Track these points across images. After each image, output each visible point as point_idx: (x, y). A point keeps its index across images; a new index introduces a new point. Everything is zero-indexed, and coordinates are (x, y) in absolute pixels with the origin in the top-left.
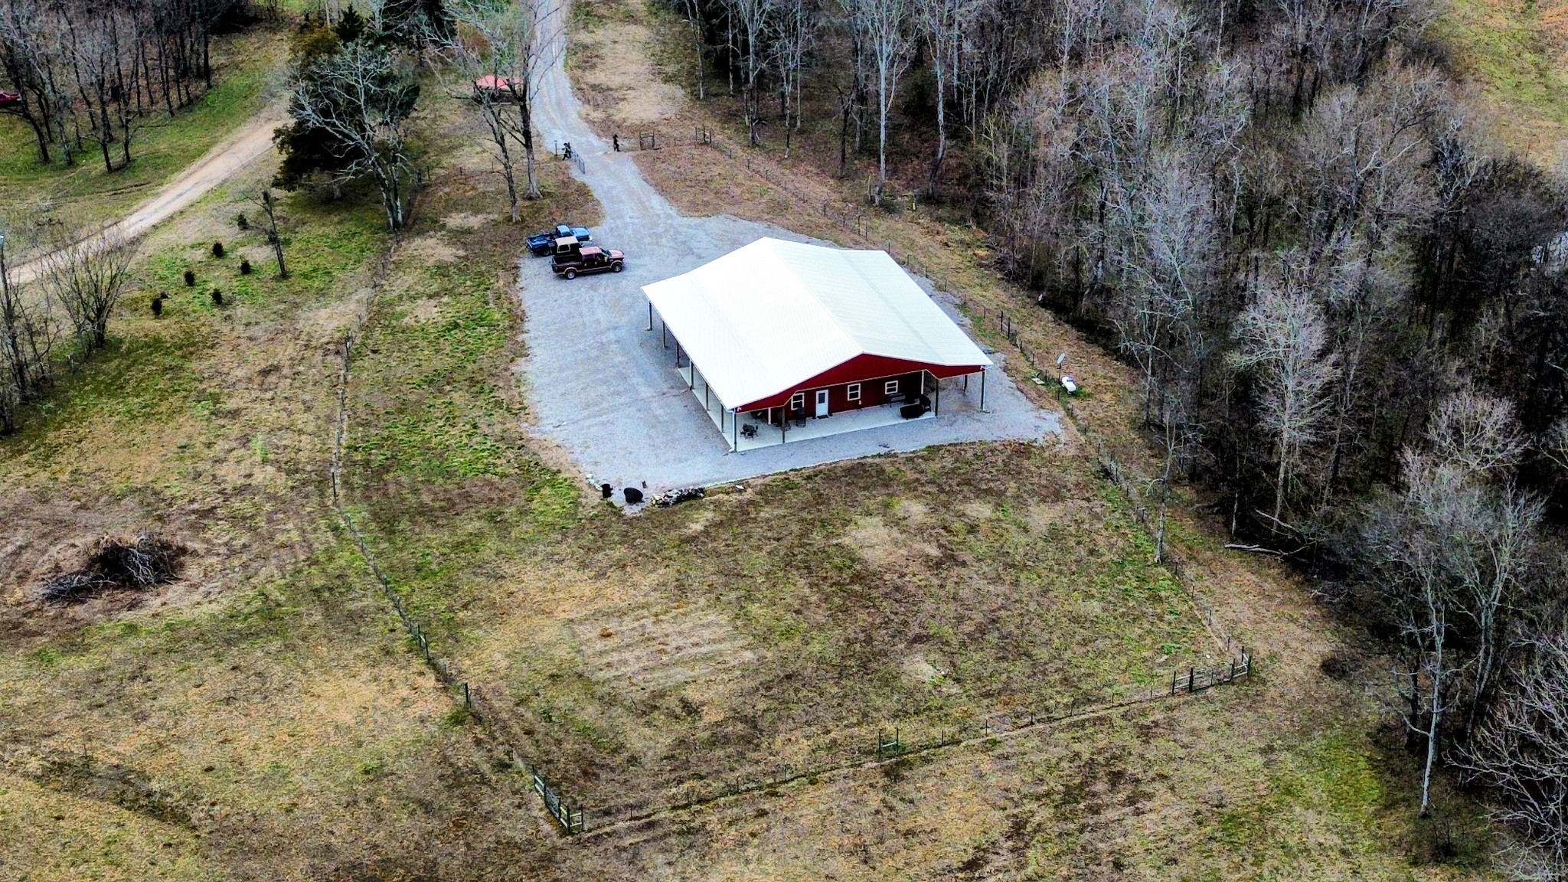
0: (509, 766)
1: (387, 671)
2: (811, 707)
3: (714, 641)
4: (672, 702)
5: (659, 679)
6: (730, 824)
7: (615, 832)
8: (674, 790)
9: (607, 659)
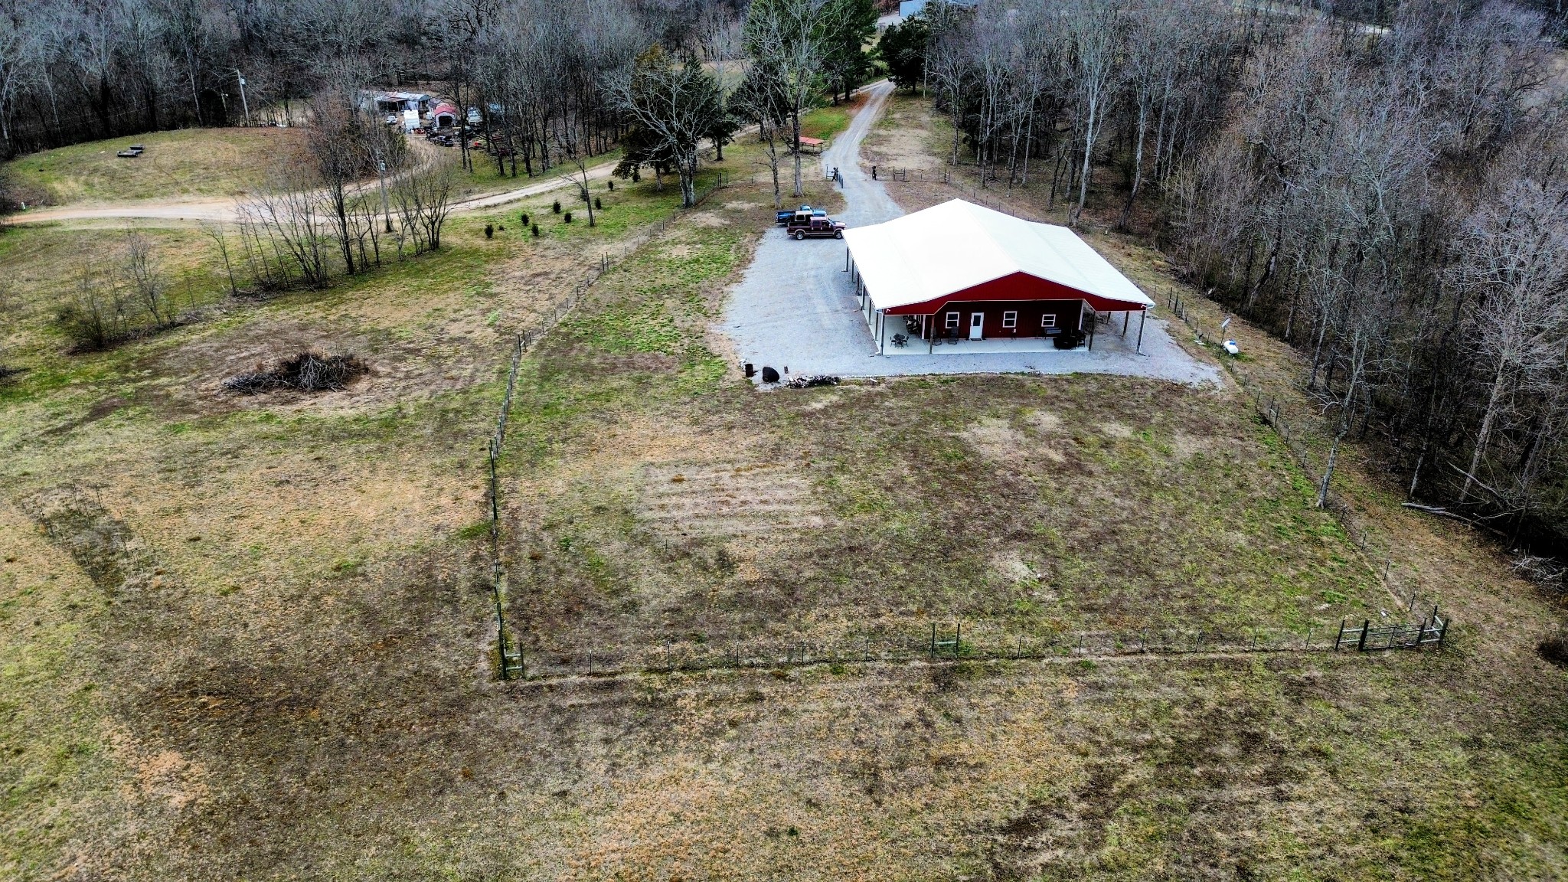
0: (490, 588)
1: (446, 480)
2: (866, 584)
3: (785, 502)
4: (709, 554)
5: (706, 528)
6: (710, 703)
7: (561, 685)
8: (660, 649)
9: (665, 501)
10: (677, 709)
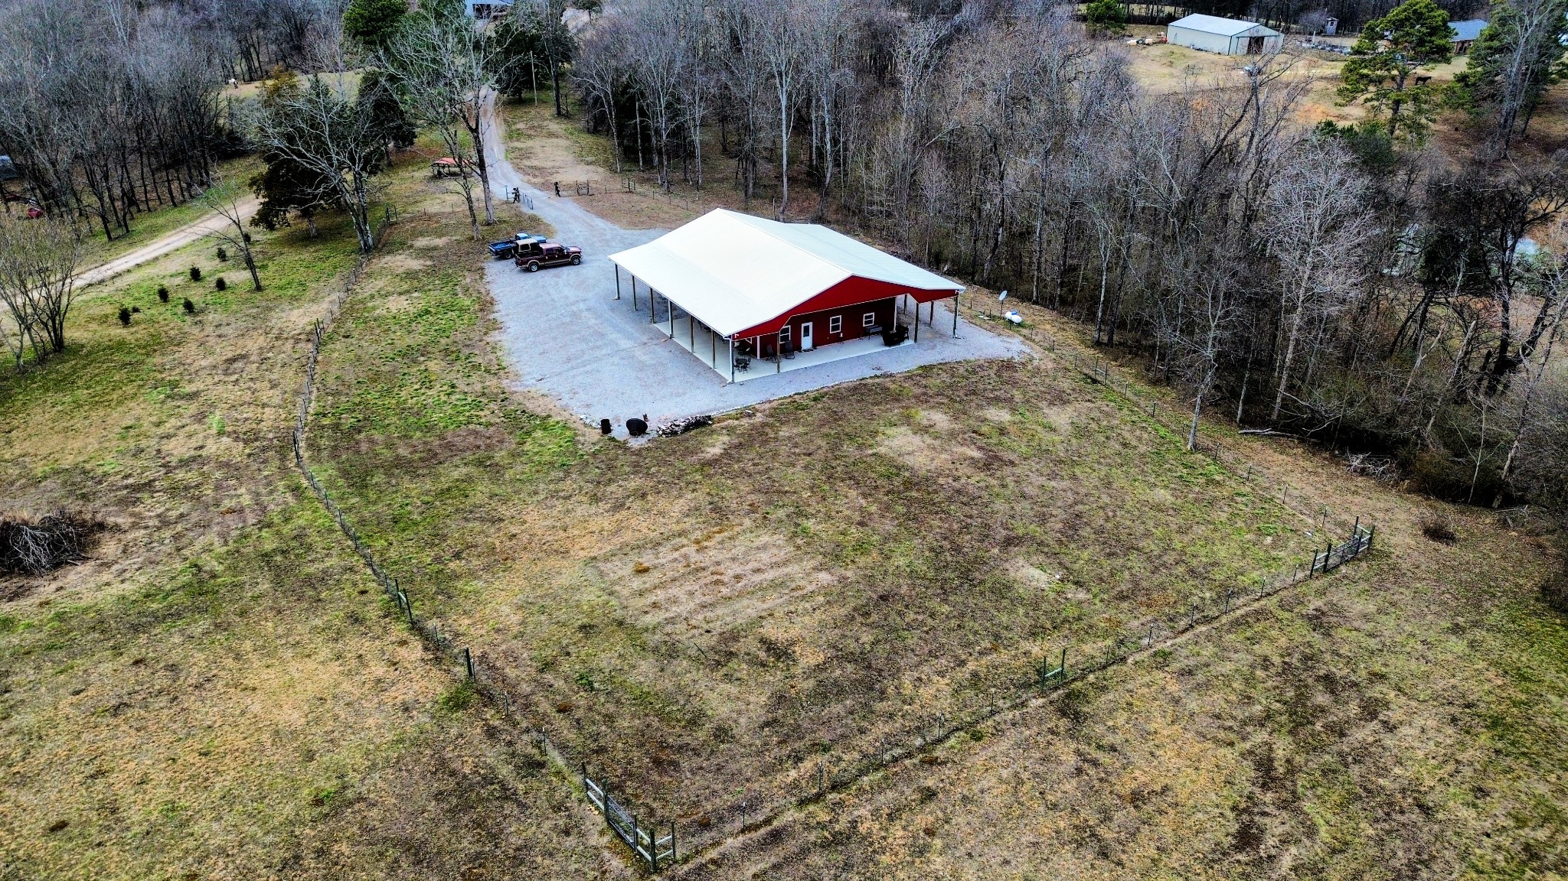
0: (541, 765)
1: (354, 644)
3: (777, 565)
5: (724, 618)
6: (891, 817)
7: (724, 856)
8: (793, 774)
9: (651, 598)
10: (864, 838)
